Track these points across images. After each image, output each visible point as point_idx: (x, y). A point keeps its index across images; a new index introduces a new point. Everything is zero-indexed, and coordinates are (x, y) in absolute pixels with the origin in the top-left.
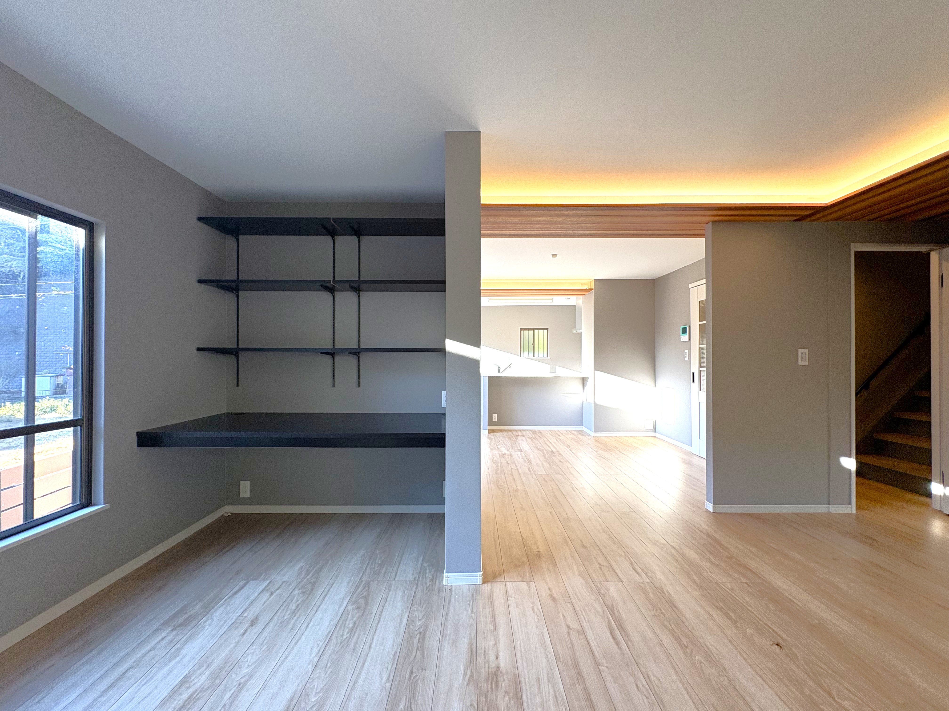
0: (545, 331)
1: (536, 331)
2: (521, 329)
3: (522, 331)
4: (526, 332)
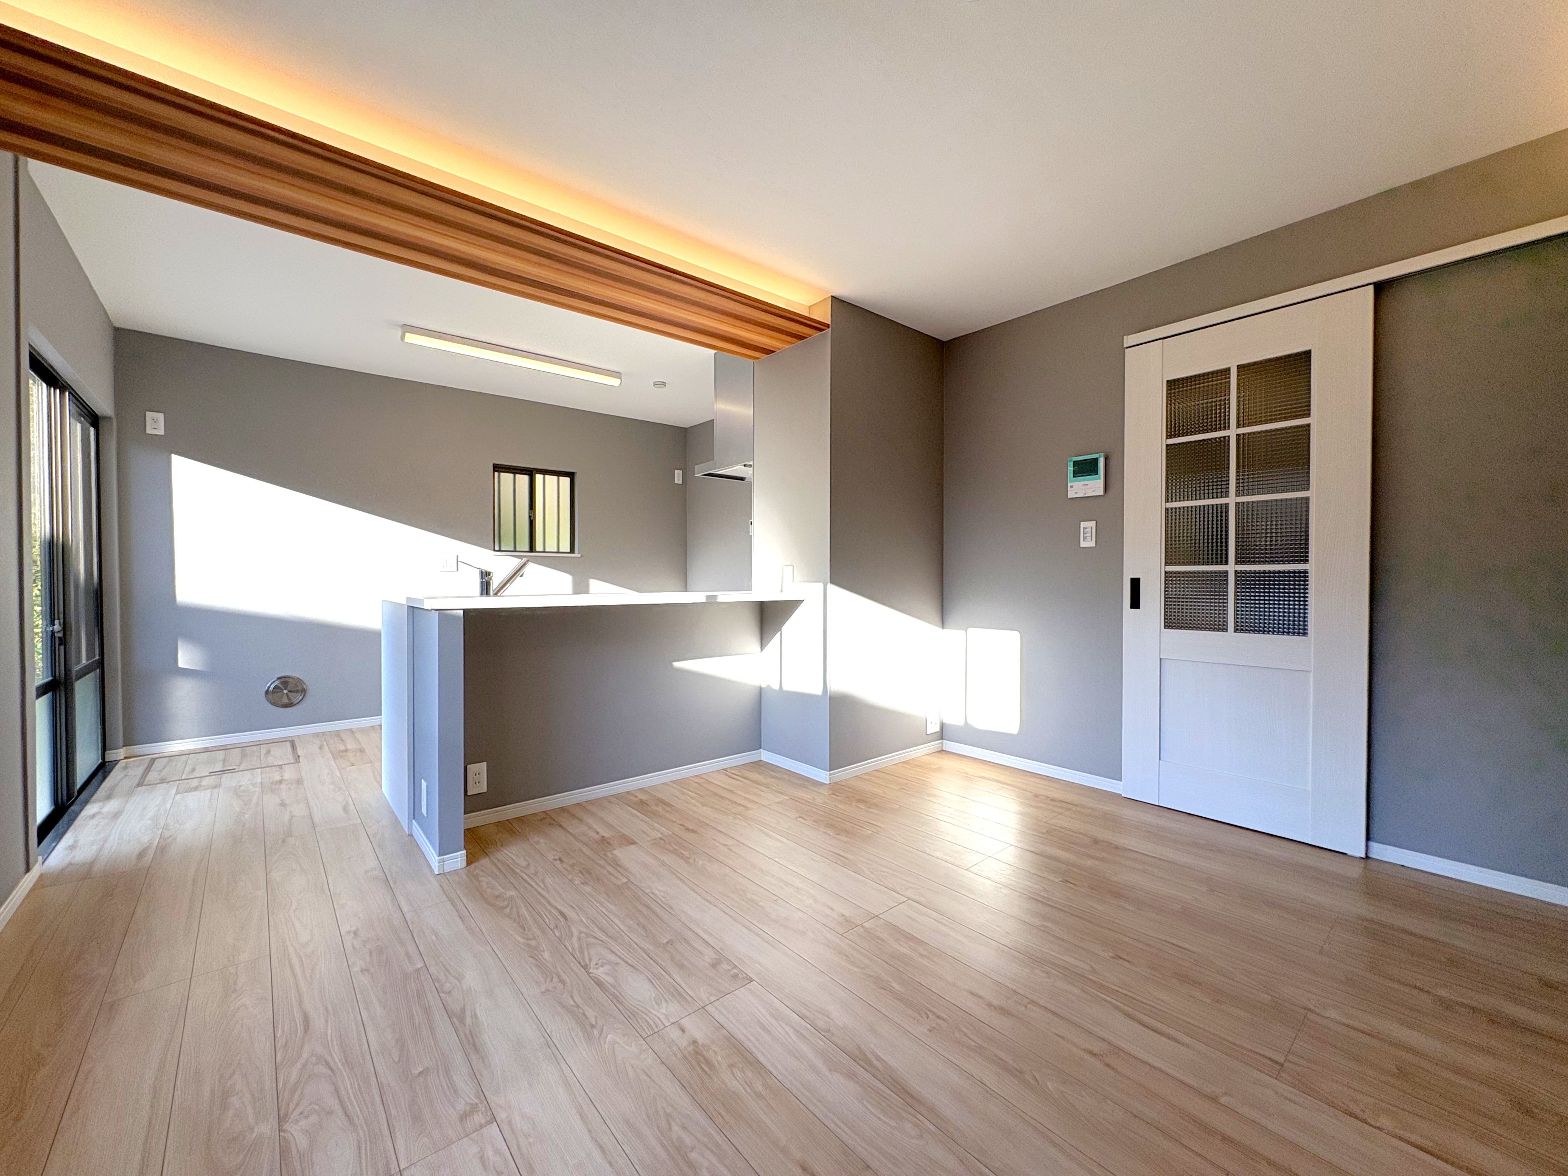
0: (566, 480)
1: (539, 478)
2: (496, 468)
3: (496, 474)
4: (506, 477)
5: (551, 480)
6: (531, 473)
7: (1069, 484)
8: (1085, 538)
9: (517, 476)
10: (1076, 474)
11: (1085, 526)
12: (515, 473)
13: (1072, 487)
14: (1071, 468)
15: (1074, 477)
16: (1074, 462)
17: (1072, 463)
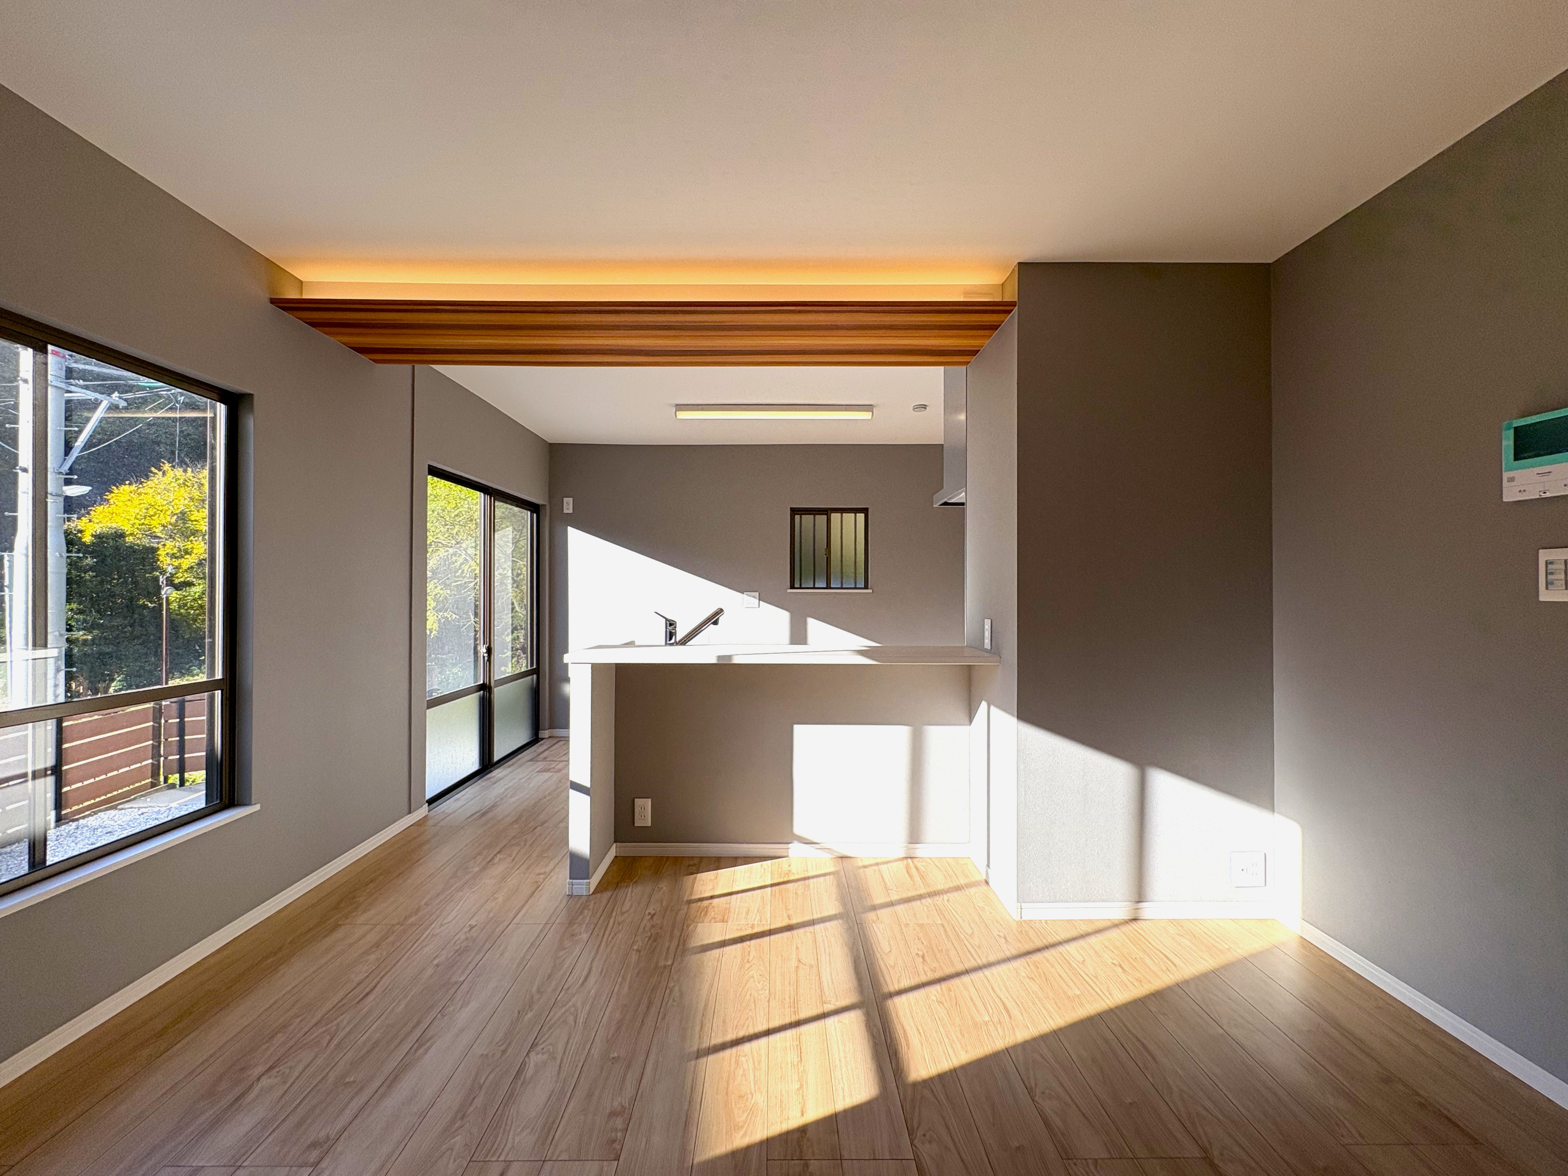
0: (861, 517)
1: (835, 517)
2: (794, 511)
3: (797, 517)
4: (808, 519)
5: (849, 517)
6: (826, 512)
7: (1506, 475)
8: (1548, 584)
9: (817, 516)
10: (1520, 453)
11: (1550, 558)
12: (815, 515)
13: (1511, 480)
14: (1508, 442)
15: (1516, 459)
16: (1516, 429)
17: (1511, 433)
